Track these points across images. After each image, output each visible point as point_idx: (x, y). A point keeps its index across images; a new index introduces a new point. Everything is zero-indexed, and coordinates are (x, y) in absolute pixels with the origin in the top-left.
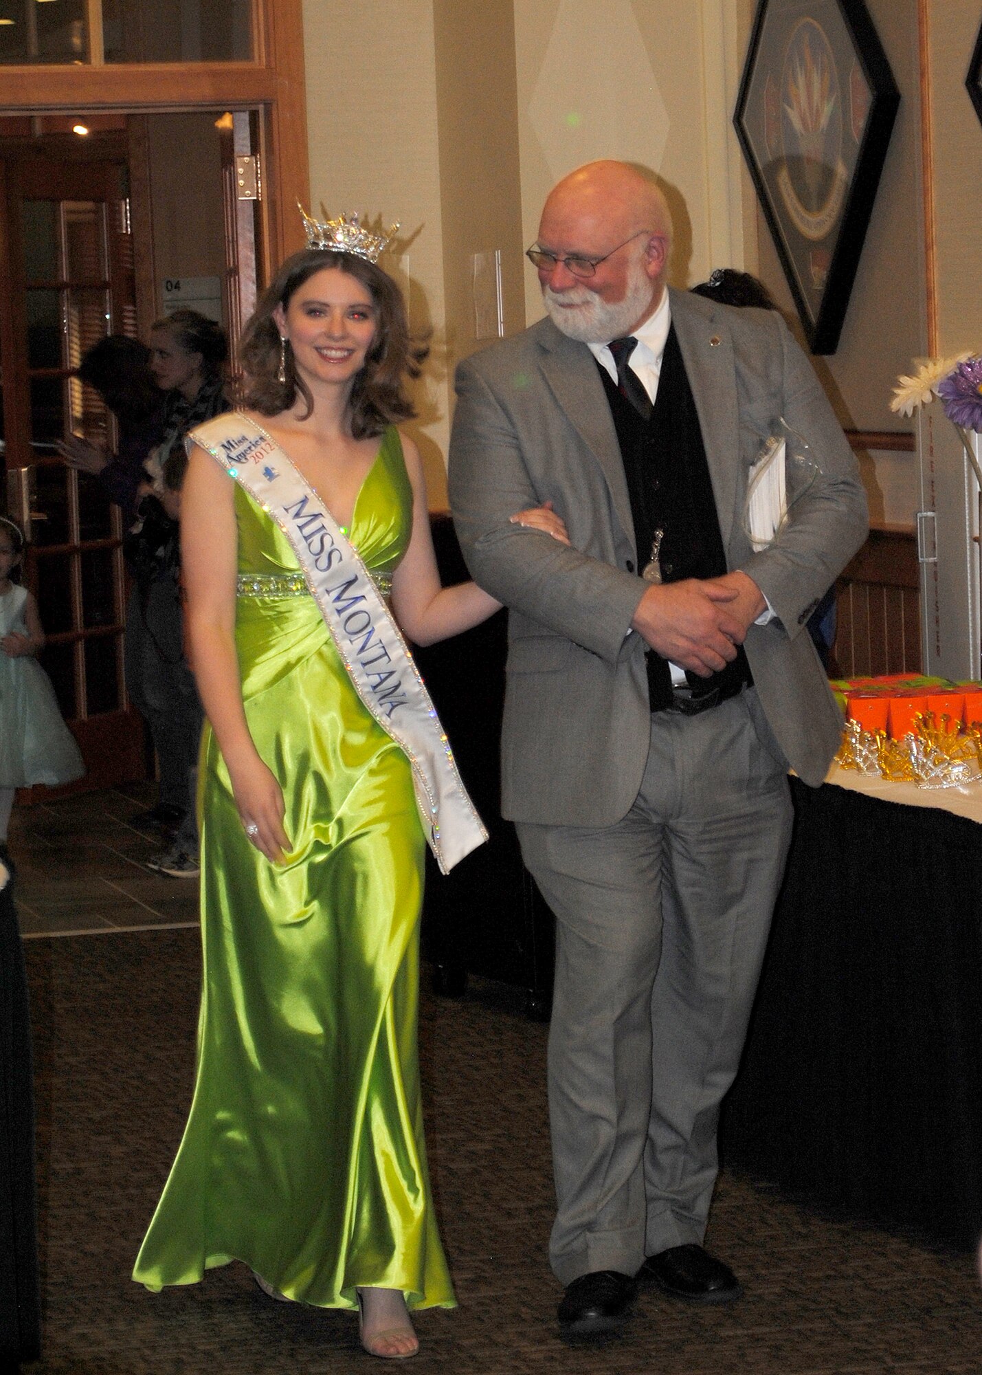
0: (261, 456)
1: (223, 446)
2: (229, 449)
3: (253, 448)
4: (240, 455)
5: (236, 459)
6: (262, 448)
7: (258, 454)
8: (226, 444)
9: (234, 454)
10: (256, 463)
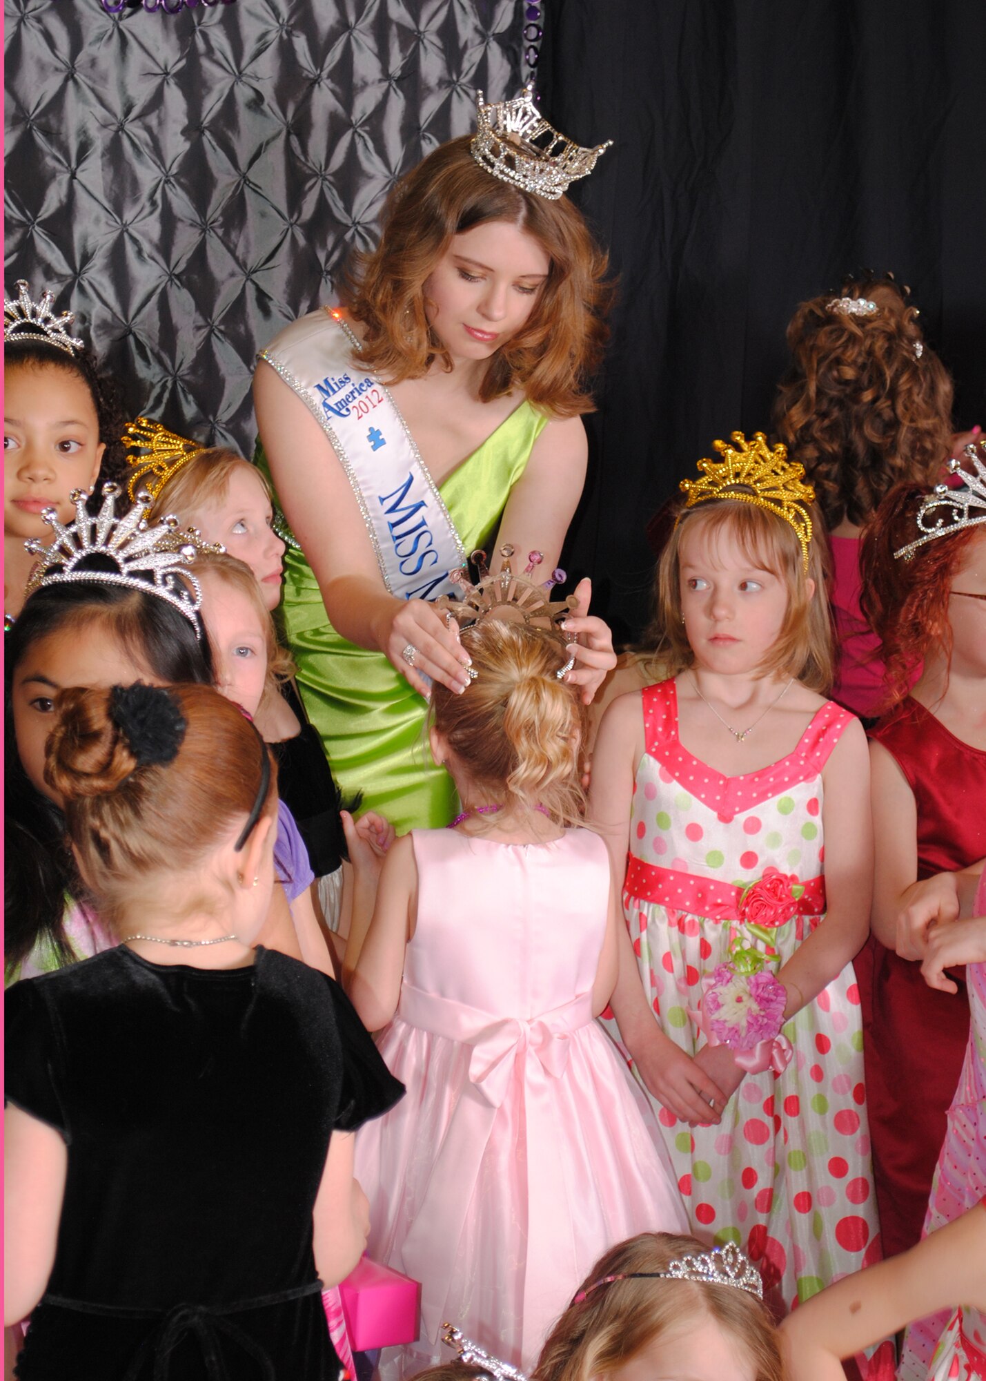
0: (365, 410)
1: (319, 387)
2: (327, 393)
3: (356, 394)
4: (340, 402)
5: (335, 407)
6: (367, 397)
7: (362, 405)
8: (323, 385)
9: (332, 401)
10: (359, 418)
